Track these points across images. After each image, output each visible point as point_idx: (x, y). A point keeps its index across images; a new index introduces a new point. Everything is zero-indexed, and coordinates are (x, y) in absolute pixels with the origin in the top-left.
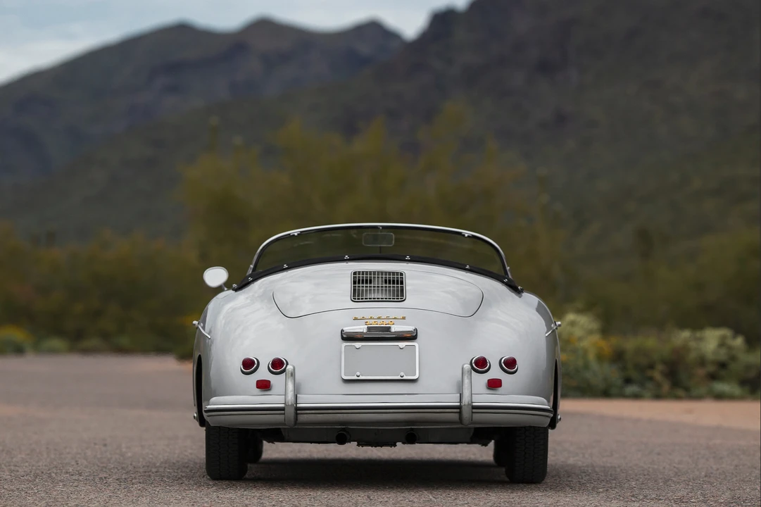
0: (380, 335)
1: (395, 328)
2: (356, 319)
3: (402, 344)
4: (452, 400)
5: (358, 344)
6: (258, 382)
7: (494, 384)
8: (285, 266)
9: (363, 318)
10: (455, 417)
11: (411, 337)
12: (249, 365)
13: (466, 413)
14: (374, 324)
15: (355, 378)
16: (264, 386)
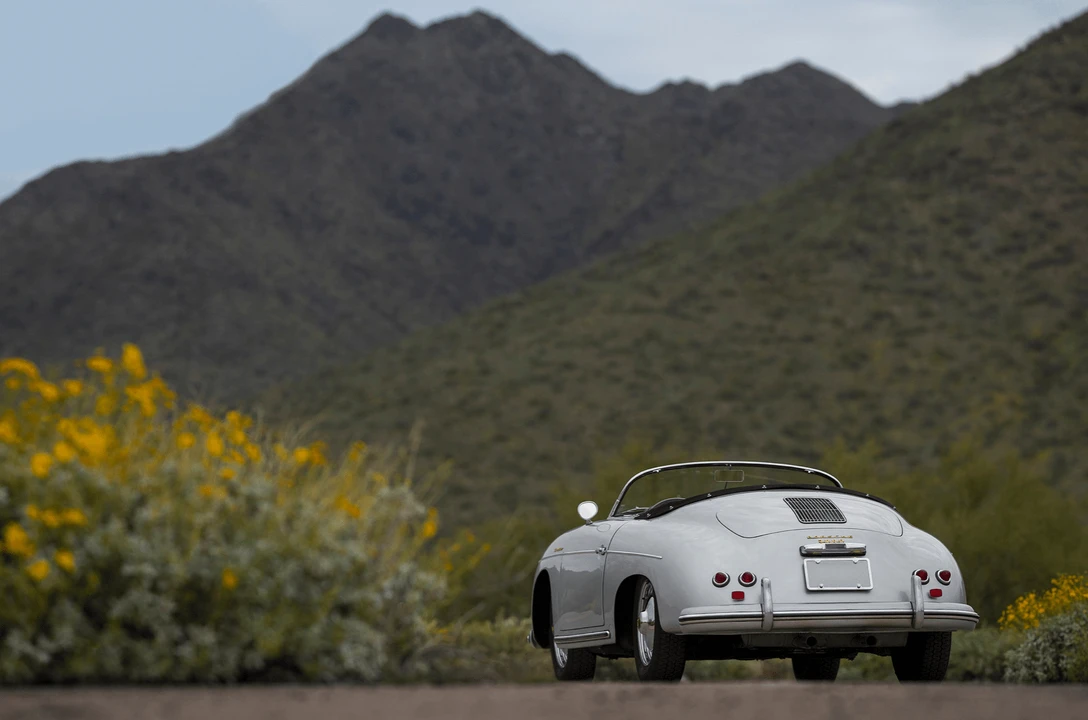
0: (837, 551)
1: (849, 545)
2: (810, 538)
3: (856, 559)
4: (904, 608)
5: (818, 560)
6: (733, 593)
7: (935, 594)
8: (709, 495)
9: (816, 538)
10: (907, 622)
11: (861, 553)
12: (721, 580)
13: (919, 618)
14: (831, 541)
15: (819, 589)
16: (738, 596)
